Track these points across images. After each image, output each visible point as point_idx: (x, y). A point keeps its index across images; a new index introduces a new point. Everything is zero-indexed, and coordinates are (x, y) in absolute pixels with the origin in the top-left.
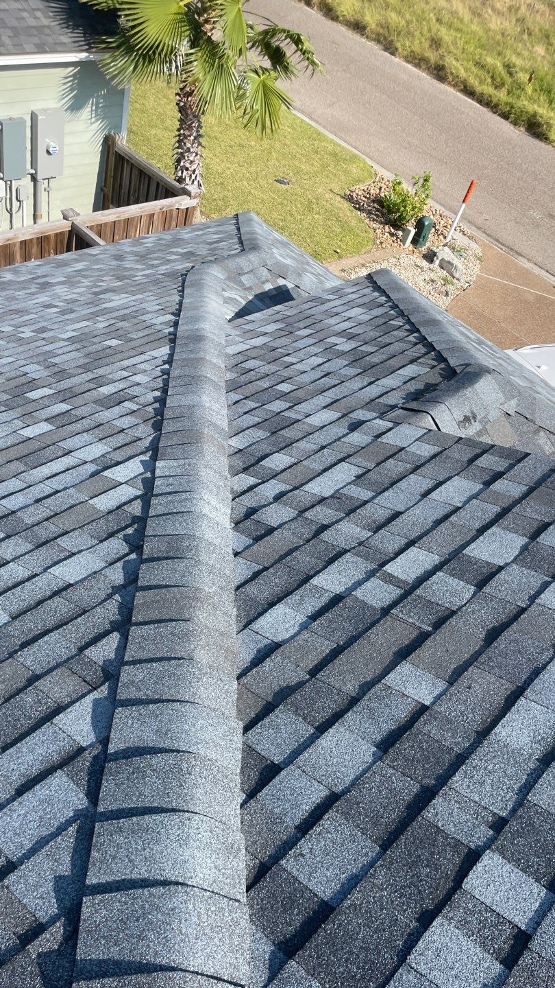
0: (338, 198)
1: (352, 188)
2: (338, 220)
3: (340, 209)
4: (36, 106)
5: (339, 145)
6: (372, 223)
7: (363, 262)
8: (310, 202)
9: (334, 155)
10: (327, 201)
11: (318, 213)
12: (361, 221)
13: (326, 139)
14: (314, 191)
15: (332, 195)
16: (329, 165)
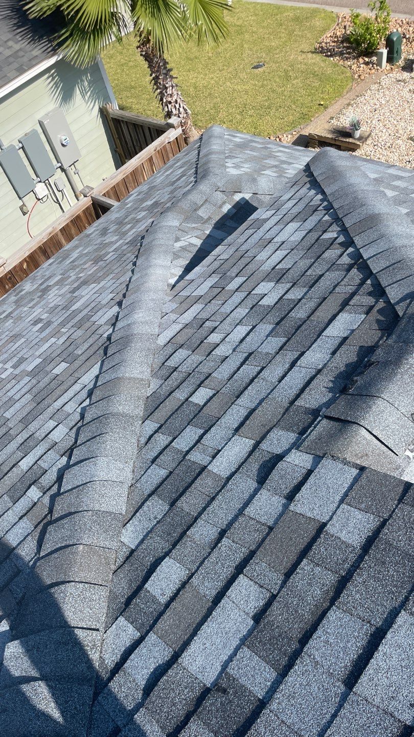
0: (310, 55)
1: (320, 40)
2: (315, 75)
3: (314, 64)
4: (39, 116)
5: (299, 8)
6: (346, 62)
7: (347, 102)
8: (286, 71)
9: (297, 19)
10: (301, 63)
11: (296, 78)
12: (336, 65)
13: (286, 9)
14: (287, 61)
15: (304, 56)
16: (295, 31)
